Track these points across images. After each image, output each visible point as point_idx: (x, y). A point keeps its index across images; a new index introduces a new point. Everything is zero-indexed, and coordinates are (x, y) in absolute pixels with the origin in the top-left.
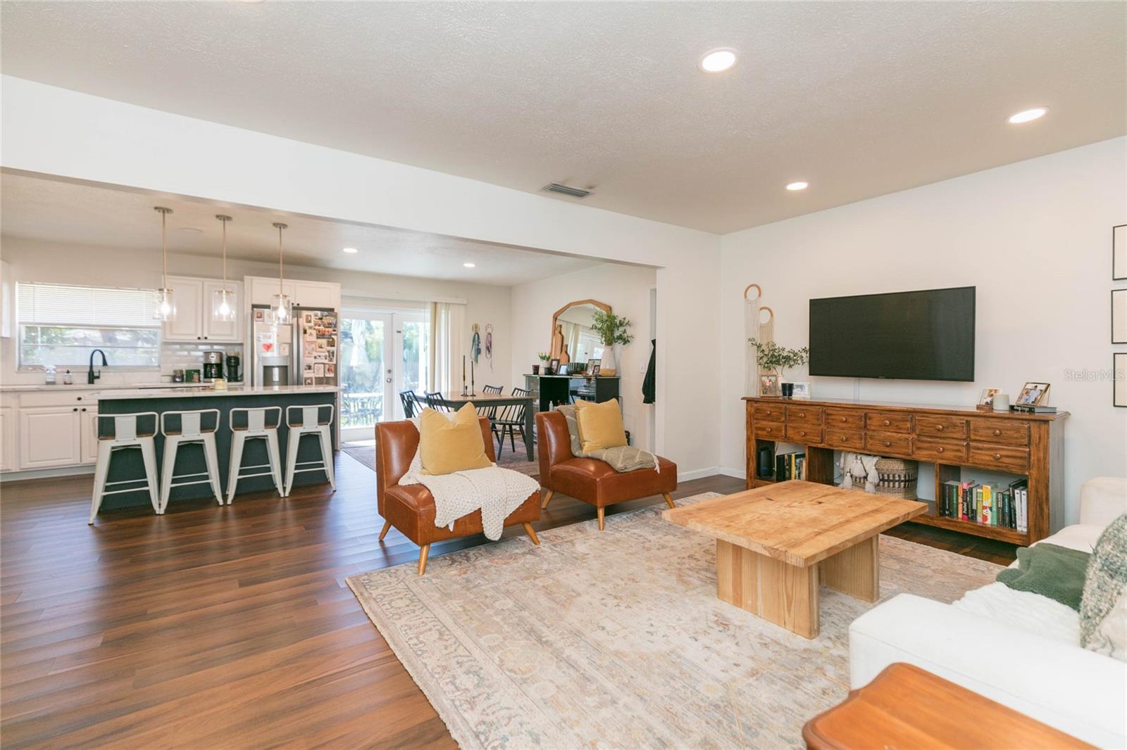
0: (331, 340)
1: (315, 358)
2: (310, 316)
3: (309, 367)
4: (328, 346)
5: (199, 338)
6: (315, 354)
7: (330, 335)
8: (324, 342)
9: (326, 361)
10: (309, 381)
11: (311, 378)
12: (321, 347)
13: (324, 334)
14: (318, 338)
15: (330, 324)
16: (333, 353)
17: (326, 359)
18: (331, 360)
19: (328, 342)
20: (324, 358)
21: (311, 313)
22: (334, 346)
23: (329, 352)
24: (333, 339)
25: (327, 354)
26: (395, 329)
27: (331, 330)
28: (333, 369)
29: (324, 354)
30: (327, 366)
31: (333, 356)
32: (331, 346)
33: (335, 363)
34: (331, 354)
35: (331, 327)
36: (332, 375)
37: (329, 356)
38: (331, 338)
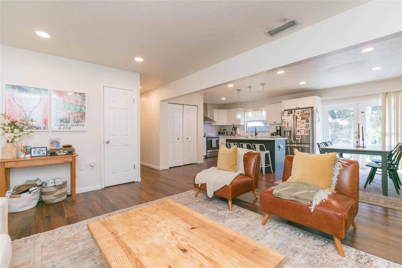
0: (307, 120)
1: (301, 127)
2: (299, 111)
3: (299, 131)
4: (306, 123)
5: (274, 122)
6: (301, 126)
7: (307, 118)
8: (304, 121)
9: (305, 129)
10: (298, 136)
11: (299, 135)
12: (303, 123)
13: (304, 118)
14: (302, 120)
15: (307, 113)
16: (308, 125)
17: (305, 128)
18: (307, 128)
19: (306, 121)
20: (304, 127)
21: (300, 110)
22: (309, 122)
23: (306, 125)
24: (308, 119)
25: (306, 126)
26: (360, 111)
27: (307, 116)
28: (308, 132)
29: (304, 126)
30: (306, 131)
31: (308, 127)
32: (307, 122)
33: (309, 129)
34: (307, 126)
35: (307, 115)
36: (308, 134)
37: (307, 127)
38: (307, 119)
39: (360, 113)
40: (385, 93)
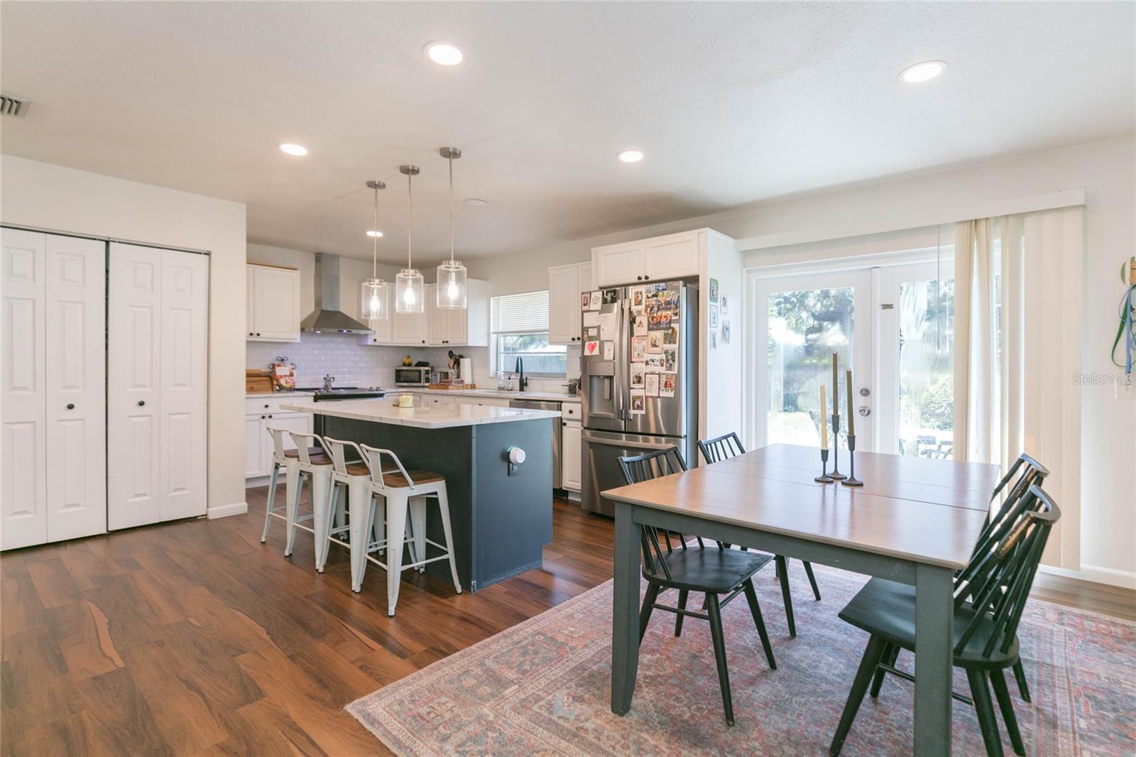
0: (670, 331)
1: (647, 363)
2: (641, 293)
3: (639, 380)
4: (665, 343)
5: (574, 339)
6: (647, 357)
7: (670, 322)
8: (658, 335)
9: (663, 370)
10: (638, 402)
11: (639, 397)
12: (654, 345)
13: (659, 323)
14: (650, 329)
15: (668, 303)
16: (673, 354)
17: (662, 365)
18: (670, 368)
19: (665, 334)
20: (658, 363)
21: (643, 288)
22: (675, 343)
23: (666, 352)
24: (673, 329)
25: (664, 356)
27: (670, 313)
28: (673, 384)
29: (657, 357)
30: (664, 379)
31: (674, 361)
32: (670, 343)
33: (676, 372)
34: (670, 357)
35: (670, 309)
36: (671, 394)
37: (667, 361)
38: (670, 328)
39: (879, 309)
40: (967, 221)
